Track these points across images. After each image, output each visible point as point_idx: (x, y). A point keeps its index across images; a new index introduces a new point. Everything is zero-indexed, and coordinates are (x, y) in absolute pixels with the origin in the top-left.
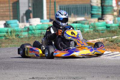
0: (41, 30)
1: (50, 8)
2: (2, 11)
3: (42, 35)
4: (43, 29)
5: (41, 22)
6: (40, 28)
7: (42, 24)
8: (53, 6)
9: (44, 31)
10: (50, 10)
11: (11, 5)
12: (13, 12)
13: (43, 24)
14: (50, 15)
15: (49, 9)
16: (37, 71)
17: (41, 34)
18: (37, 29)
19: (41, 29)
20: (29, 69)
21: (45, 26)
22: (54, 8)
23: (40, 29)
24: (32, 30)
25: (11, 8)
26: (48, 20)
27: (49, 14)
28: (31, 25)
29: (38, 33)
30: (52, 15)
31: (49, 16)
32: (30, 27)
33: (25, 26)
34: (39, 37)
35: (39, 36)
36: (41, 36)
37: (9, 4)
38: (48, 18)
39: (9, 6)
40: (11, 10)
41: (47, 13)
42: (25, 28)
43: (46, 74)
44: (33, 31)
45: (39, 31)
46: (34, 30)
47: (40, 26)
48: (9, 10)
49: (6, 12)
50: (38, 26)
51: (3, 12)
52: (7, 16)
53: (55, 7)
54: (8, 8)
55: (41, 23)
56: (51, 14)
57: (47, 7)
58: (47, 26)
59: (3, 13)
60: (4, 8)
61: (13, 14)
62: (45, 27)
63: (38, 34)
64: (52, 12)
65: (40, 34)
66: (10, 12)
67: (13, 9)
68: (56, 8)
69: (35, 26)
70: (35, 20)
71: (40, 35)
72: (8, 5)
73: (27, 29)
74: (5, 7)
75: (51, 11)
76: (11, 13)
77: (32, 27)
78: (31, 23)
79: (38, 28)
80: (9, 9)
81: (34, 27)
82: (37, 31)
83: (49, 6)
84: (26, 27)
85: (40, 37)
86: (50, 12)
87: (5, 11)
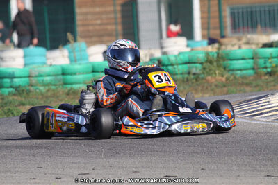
0: (188, 65)
1: (209, 12)
2: (99, 22)
3: (192, 76)
4: (194, 63)
5: (188, 46)
6: (187, 61)
7: (190, 52)
8: (215, 8)
9: (196, 67)
10: (209, 18)
11: (118, 8)
12: (124, 23)
13: (192, 50)
14: (208, 29)
15: (206, 15)
16: (182, 158)
17: (189, 73)
18: (180, 62)
19: (189, 63)
20: (163, 154)
21: (198, 55)
22: (217, 14)
23: (186, 63)
24: (167, 65)
25: (119, 15)
26: (205, 42)
27: (205, 26)
28: (164, 53)
29: (181, 72)
30: (215, 28)
31: (206, 32)
32: (164, 59)
33: (152, 55)
34: (185, 80)
35: (183, 78)
36: (189, 78)
37: (114, 5)
38: (203, 37)
39: (115, 12)
40: (119, 20)
41: (202, 24)
42: (151, 60)
43: (202, 167)
44: (170, 68)
45: (185, 68)
46: (172, 65)
47: (186, 56)
48: (113, 21)
49: (107, 24)
50: (181, 57)
51: (100, 25)
52: (110, 35)
53: (220, 11)
54: (112, 15)
55: (189, 49)
56: (211, 26)
57: (202, 12)
58: (204, 55)
59: (102, 27)
60: (104, 16)
61: (124, 29)
62: (198, 57)
63: (182, 74)
64: (214, 22)
65: (185, 73)
66: (116, 24)
67: (123, 17)
68: (223, 14)
69: (175, 56)
70: (175, 43)
71: (186, 76)
72: (111, 8)
73: (157, 62)
74: (106, 13)
75: (212, 21)
76: (120, 28)
77: (168, 59)
78: (165, 50)
79: (181, 59)
80: (115, 18)
81: (172, 58)
82: (180, 67)
83: (206, 9)
84: (154, 59)
85: (188, 80)
86: (208, 23)
87: (105, 21)
